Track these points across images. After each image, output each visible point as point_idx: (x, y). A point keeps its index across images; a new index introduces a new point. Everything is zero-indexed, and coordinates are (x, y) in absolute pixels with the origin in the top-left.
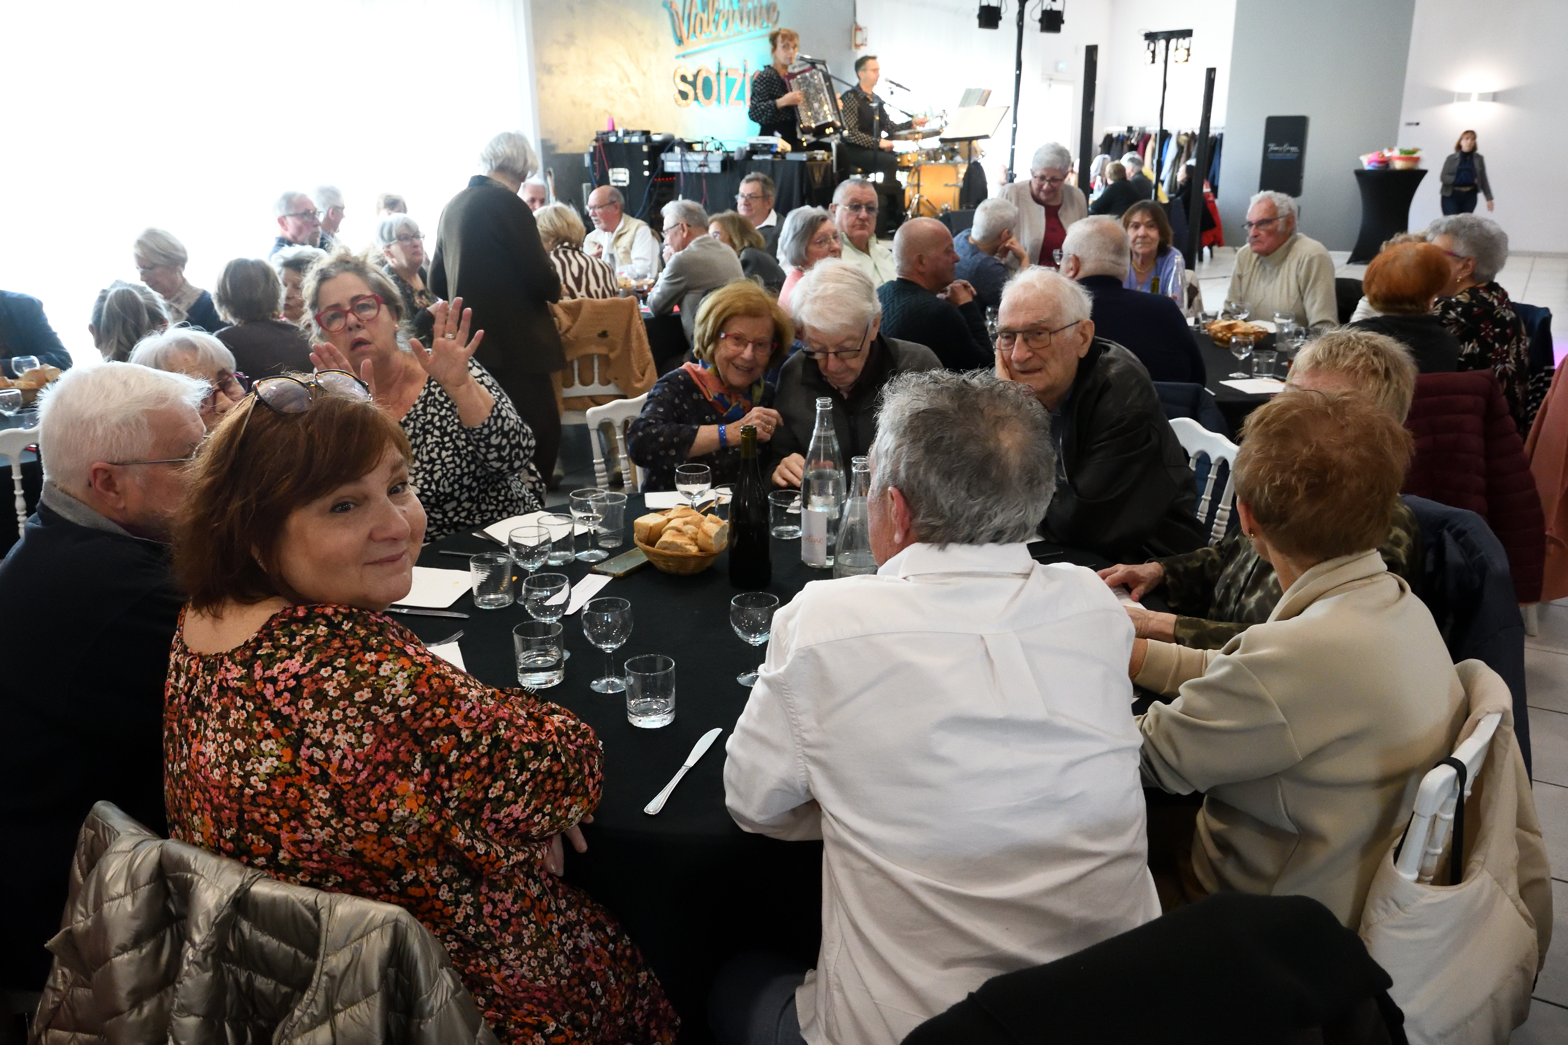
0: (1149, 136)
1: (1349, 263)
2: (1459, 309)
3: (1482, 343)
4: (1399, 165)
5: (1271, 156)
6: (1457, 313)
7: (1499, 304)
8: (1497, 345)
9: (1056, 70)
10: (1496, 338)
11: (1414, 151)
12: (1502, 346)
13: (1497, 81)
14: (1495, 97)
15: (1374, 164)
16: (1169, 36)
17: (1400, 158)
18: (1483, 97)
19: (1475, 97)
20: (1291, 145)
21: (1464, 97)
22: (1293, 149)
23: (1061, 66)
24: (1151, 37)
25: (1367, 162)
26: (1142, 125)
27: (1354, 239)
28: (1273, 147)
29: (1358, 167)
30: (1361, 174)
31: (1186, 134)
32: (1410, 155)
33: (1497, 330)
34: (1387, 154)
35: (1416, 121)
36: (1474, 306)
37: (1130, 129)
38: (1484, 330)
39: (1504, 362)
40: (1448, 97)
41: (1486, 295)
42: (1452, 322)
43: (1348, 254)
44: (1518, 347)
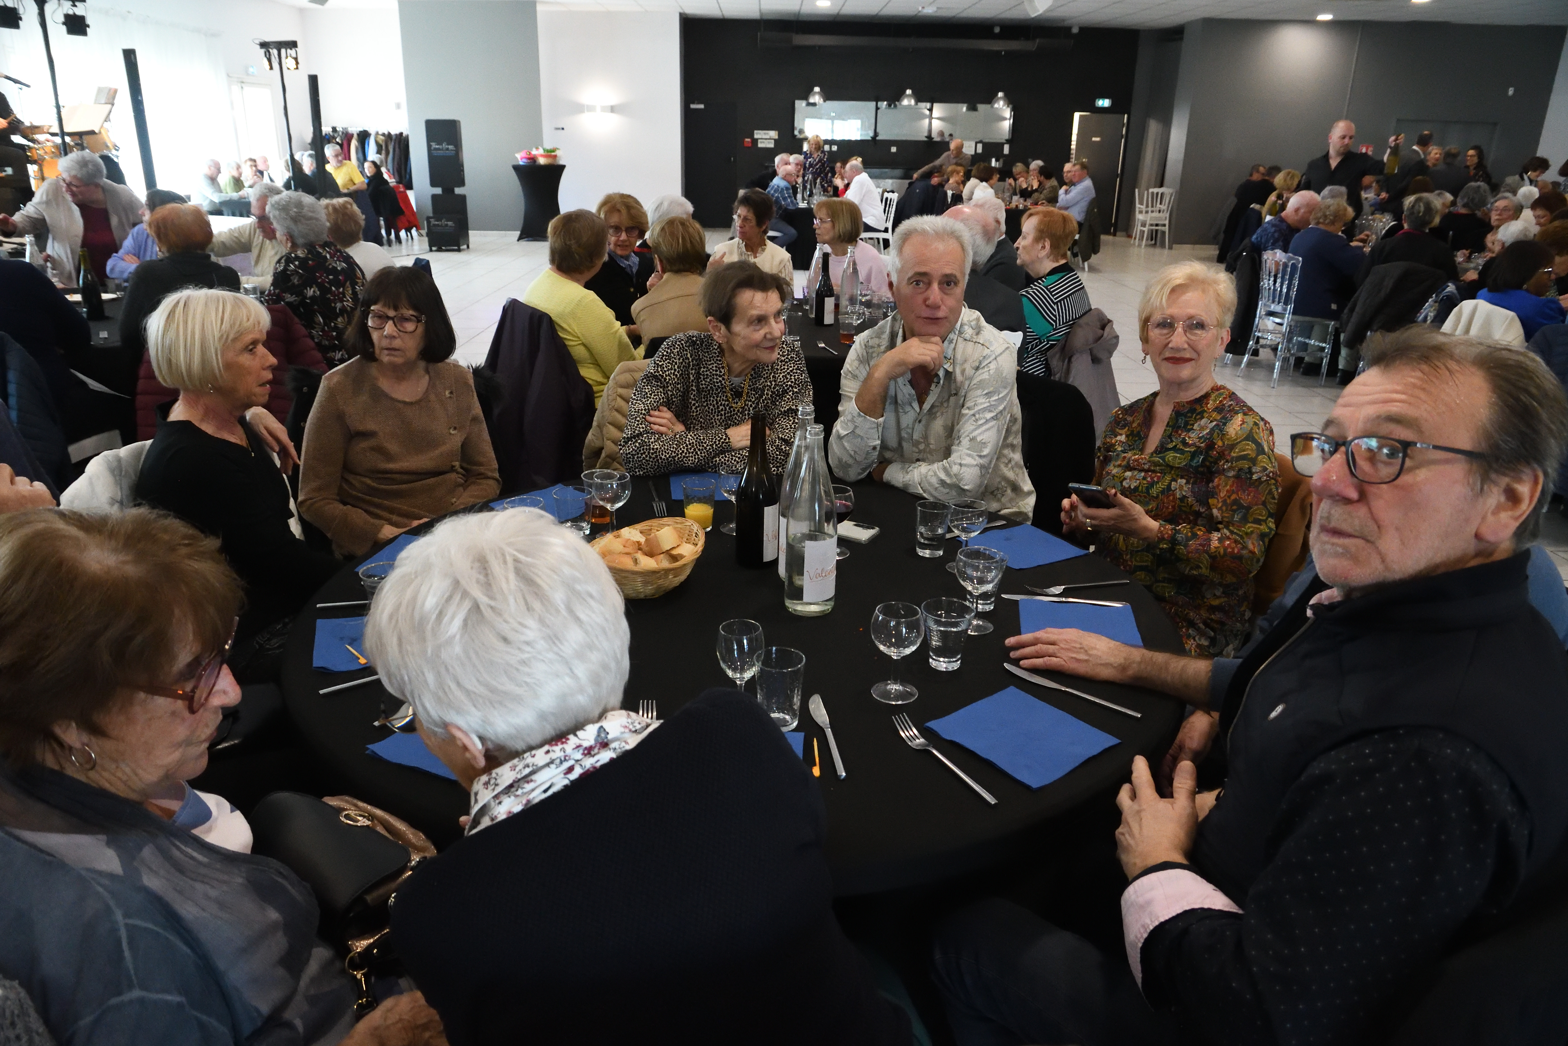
0: (352, 136)
1: (520, 239)
2: (297, 263)
3: (321, 287)
4: (542, 161)
5: (435, 153)
6: (295, 266)
7: (331, 257)
8: (333, 288)
9: (248, 74)
10: (331, 283)
11: (554, 150)
12: (337, 289)
13: (614, 98)
14: (613, 109)
15: (524, 160)
16: (281, 45)
17: (542, 156)
18: (604, 109)
19: (598, 109)
20: (448, 144)
21: (591, 109)
22: (451, 147)
23: (251, 70)
24: (264, 45)
25: (520, 158)
26: (344, 126)
27: (520, 221)
28: (434, 145)
29: (515, 163)
30: (517, 168)
31: (383, 135)
32: (550, 153)
33: (331, 277)
34: (534, 152)
35: (561, 126)
36: (310, 259)
37: (334, 129)
38: (320, 277)
39: (342, 301)
40: (580, 108)
41: (321, 251)
42: (295, 272)
43: (518, 233)
44: (354, 289)
